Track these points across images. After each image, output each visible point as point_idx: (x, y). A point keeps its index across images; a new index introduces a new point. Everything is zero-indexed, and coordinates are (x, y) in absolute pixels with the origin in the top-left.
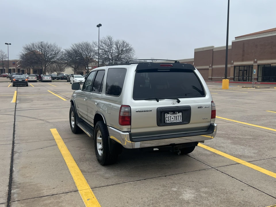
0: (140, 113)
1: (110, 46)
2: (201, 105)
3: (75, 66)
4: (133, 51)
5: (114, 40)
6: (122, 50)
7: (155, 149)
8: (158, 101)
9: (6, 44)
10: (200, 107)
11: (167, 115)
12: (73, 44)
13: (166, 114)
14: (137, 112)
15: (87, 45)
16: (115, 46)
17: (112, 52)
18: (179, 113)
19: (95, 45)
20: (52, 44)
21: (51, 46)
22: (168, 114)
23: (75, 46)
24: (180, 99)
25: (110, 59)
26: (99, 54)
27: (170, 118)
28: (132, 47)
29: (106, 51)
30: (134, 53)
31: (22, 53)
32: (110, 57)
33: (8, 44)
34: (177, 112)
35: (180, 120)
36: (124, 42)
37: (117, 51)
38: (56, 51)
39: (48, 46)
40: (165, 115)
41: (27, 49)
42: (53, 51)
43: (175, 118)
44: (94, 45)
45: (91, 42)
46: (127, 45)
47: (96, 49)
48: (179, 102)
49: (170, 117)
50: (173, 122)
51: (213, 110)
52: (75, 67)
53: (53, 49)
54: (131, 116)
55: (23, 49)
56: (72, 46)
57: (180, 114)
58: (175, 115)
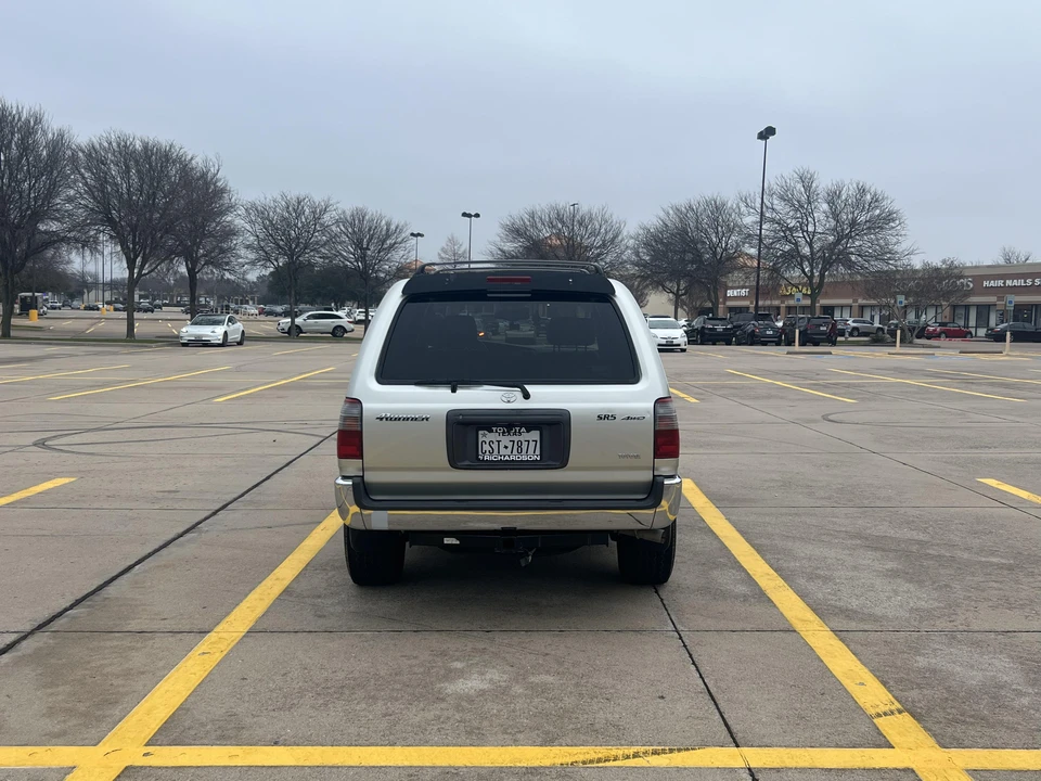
0: (389, 422)
1: (803, 208)
2: (610, 410)
3: (679, 286)
4: (897, 222)
5: (823, 183)
6: (853, 223)
7: (447, 541)
8: (454, 391)
9: (464, 215)
10: (606, 417)
11: (485, 437)
12: (665, 207)
13: (481, 432)
14: (381, 419)
15: (718, 209)
16: (825, 206)
17: (811, 229)
18: (528, 432)
19: (747, 206)
20: (595, 211)
21: (591, 219)
22: (491, 431)
23: (671, 212)
24: (529, 388)
25: (803, 257)
26: (760, 240)
27: (493, 444)
28: (895, 206)
29: (791, 230)
30: (903, 233)
31: (496, 245)
32: (806, 250)
33: (469, 216)
34: (523, 429)
35: (533, 454)
36: (862, 191)
37: (833, 223)
38: (606, 233)
39: (578, 217)
40: (480, 436)
41: (515, 232)
42: (594, 234)
44: (742, 205)
45: (730, 197)
46: (876, 200)
47: (750, 220)
48: (527, 396)
49: (499, 442)
50: (507, 458)
51: (657, 428)
52: (678, 290)
53: (598, 227)
54: (361, 432)
55: (500, 231)
56: (662, 214)
57: (535, 435)
58: (516, 438)
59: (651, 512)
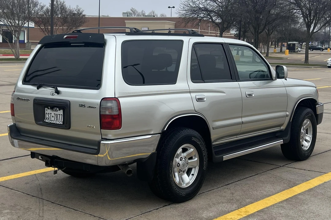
24: (59, 89)
40: (46, 110)
43: (56, 117)
49: (51, 114)
58: (56, 113)
59: (97, 156)
